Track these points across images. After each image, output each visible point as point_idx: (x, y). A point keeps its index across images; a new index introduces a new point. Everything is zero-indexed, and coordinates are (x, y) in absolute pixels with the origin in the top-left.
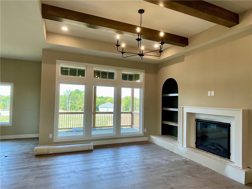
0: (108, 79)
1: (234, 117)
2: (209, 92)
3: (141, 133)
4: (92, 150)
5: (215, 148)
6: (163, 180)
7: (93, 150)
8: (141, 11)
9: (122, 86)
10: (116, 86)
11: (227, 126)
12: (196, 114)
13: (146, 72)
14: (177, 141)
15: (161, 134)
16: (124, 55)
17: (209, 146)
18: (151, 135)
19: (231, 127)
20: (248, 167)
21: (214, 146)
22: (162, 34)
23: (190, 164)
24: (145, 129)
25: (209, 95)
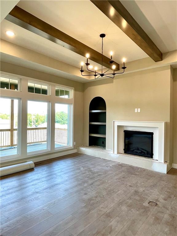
0: (41, 94)
1: (158, 127)
3: (72, 146)
4: (33, 168)
9: (56, 102)
11: (150, 135)
12: (124, 127)
14: (105, 150)
15: (88, 145)
17: (135, 151)
18: (80, 147)
19: (154, 135)
24: (75, 142)
25: (136, 111)
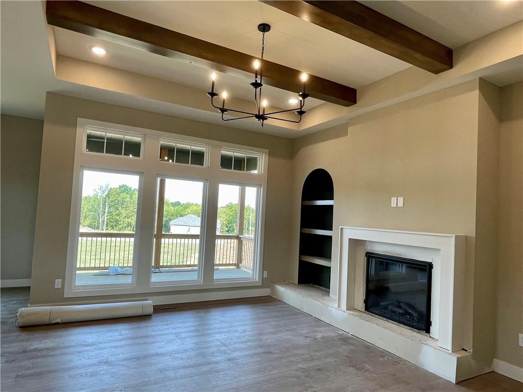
0: (190, 165)
1: (439, 250)
2: (394, 199)
3: (257, 280)
4: (151, 315)
5: (401, 311)
6: (298, 378)
7: (153, 316)
8: (264, 28)
9: (220, 181)
10: (207, 180)
11: (426, 268)
12: (367, 243)
13: (270, 155)
14: (328, 298)
15: (296, 281)
16: (226, 116)
17: (390, 307)
18: (278, 284)
19: (433, 271)
20: (463, 349)
21: (400, 307)
22: (304, 77)
23: (353, 345)
24: (265, 272)
25: (393, 205)
